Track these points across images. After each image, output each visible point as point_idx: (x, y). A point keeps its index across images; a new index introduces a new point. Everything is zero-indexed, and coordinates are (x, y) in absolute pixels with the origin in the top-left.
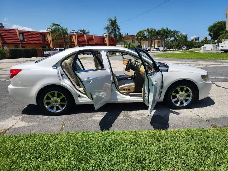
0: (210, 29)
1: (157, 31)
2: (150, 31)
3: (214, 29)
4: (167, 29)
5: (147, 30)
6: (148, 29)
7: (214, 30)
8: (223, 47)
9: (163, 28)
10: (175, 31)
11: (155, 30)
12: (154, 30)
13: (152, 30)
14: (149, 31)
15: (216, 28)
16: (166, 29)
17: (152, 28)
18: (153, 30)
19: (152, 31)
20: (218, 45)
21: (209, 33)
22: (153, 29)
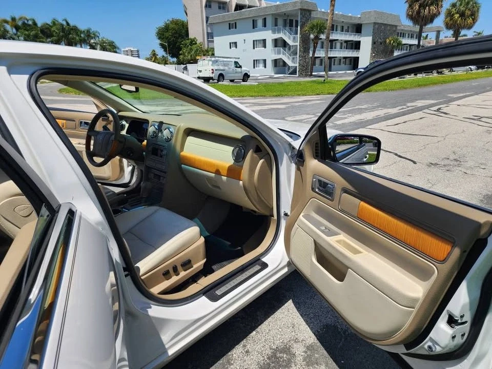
0: (160, 34)
1: (39, 25)
2: (20, 23)
3: (167, 35)
4: (68, 24)
5: (9, 19)
6: (14, 19)
7: (168, 37)
8: (200, 71)
9: (55, 20)
10: (88, 31)
11: (35, 24)
12: (30, 23)
13: (26, 22)
14: (18, 25)
15: (170, 34)
16: (64, 23)
17: (24, 16)
18: (28, 21)
19: (26, 24)
20: (185, 67)
21: (159, 42)
22: (28, 18)
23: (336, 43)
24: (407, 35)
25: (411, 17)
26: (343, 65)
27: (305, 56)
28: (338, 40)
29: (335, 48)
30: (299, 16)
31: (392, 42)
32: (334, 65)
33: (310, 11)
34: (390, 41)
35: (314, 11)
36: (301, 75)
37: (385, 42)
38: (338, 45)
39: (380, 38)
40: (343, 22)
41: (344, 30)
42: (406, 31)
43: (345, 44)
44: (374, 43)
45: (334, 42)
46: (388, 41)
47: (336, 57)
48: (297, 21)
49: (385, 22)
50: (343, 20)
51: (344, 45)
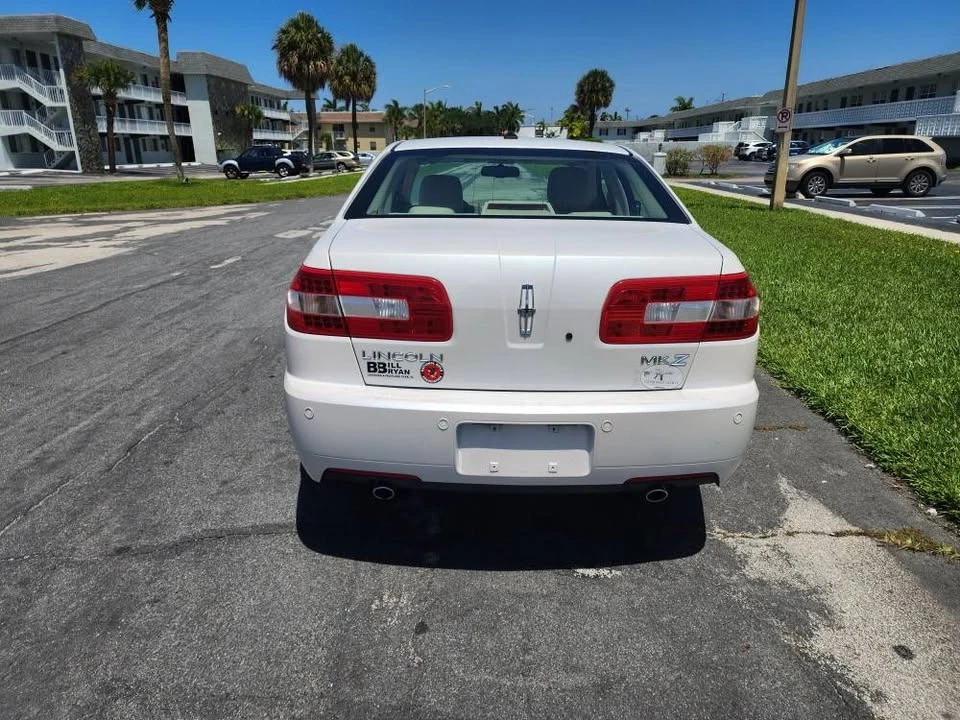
23: (139, 108)
24: (262, 101)
25: (287, 74)
26: (162, 152)
27: (89, 132)
28: (143, 101)
29: (140, 117)
30: (57, 47)
31: (246, 112)
32: (145, 150)
33: (79, 40)
34: (243, 111)
35: (87, 39)
36: (88, 170)
37: (234, 112)
38: (144, 111)
39: (224, 105)
40: (145, 67)
41: (150, 82)
42: (259, 93)
43: (158, 111)
44: (214, 112)
45: (135, 106)
46: (238, 111)
47: (148, 135)
48: (56, 59)
49: (226, 76)
50: (146, 64)
51: (156, 111)
